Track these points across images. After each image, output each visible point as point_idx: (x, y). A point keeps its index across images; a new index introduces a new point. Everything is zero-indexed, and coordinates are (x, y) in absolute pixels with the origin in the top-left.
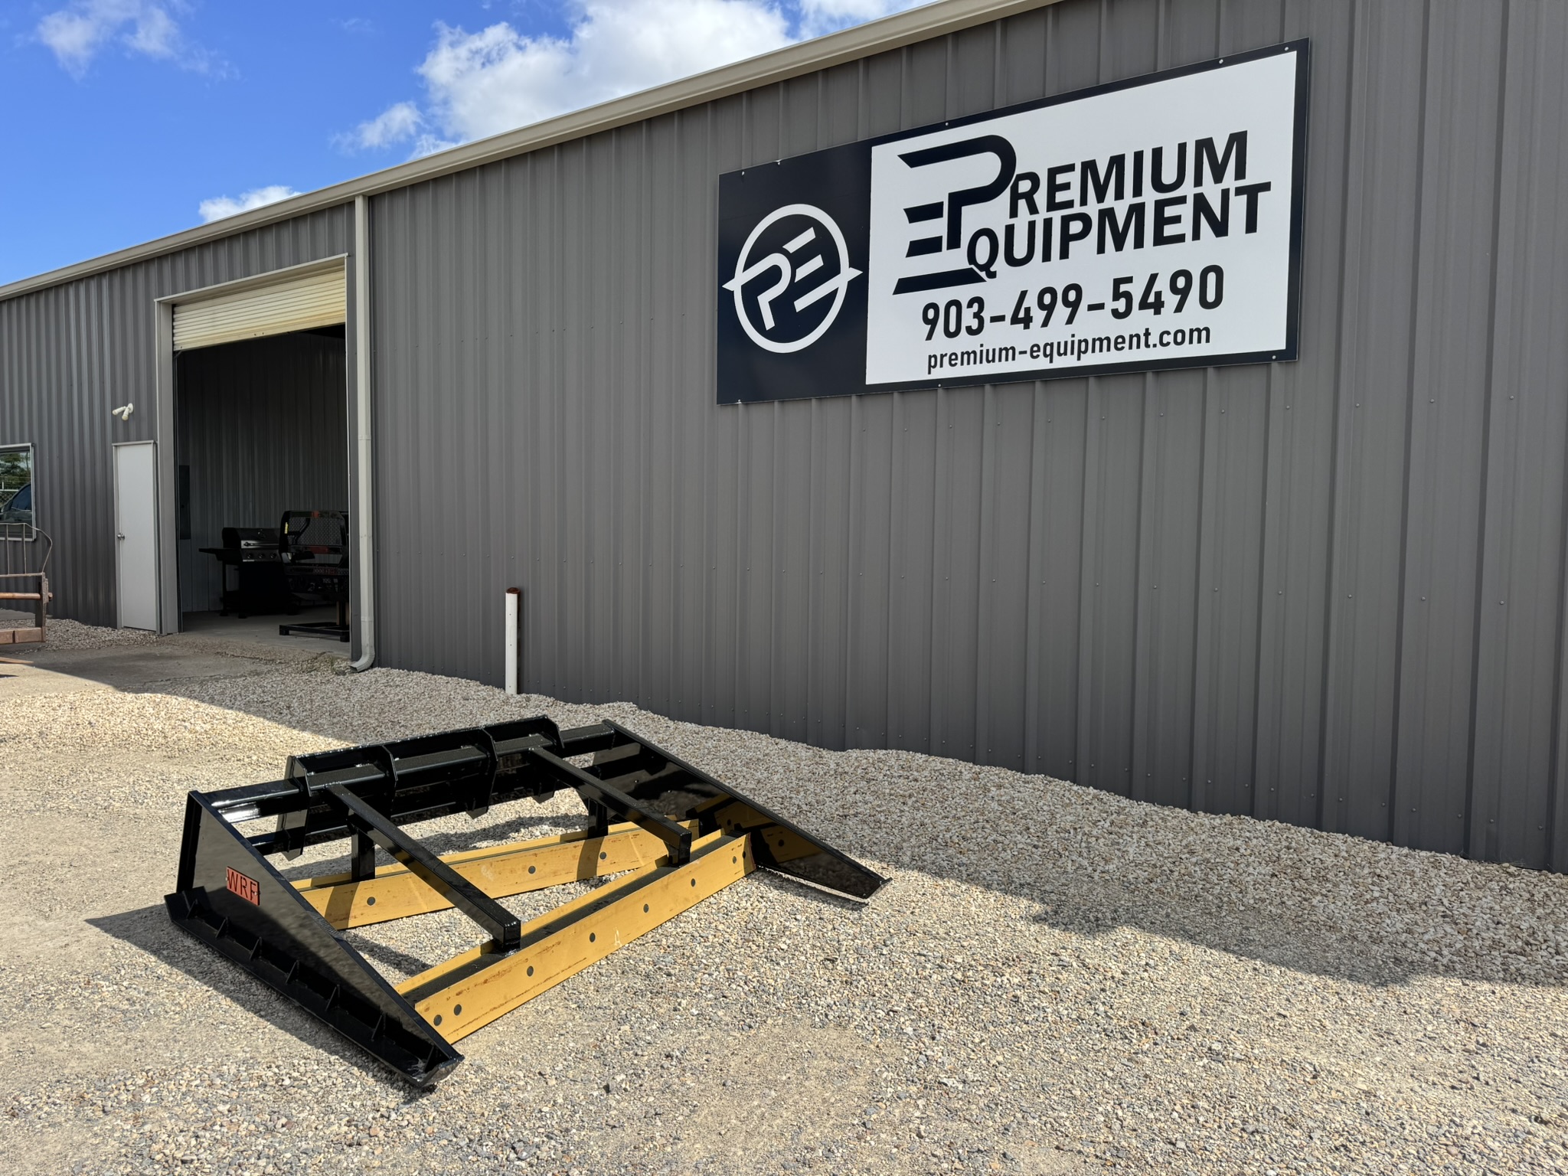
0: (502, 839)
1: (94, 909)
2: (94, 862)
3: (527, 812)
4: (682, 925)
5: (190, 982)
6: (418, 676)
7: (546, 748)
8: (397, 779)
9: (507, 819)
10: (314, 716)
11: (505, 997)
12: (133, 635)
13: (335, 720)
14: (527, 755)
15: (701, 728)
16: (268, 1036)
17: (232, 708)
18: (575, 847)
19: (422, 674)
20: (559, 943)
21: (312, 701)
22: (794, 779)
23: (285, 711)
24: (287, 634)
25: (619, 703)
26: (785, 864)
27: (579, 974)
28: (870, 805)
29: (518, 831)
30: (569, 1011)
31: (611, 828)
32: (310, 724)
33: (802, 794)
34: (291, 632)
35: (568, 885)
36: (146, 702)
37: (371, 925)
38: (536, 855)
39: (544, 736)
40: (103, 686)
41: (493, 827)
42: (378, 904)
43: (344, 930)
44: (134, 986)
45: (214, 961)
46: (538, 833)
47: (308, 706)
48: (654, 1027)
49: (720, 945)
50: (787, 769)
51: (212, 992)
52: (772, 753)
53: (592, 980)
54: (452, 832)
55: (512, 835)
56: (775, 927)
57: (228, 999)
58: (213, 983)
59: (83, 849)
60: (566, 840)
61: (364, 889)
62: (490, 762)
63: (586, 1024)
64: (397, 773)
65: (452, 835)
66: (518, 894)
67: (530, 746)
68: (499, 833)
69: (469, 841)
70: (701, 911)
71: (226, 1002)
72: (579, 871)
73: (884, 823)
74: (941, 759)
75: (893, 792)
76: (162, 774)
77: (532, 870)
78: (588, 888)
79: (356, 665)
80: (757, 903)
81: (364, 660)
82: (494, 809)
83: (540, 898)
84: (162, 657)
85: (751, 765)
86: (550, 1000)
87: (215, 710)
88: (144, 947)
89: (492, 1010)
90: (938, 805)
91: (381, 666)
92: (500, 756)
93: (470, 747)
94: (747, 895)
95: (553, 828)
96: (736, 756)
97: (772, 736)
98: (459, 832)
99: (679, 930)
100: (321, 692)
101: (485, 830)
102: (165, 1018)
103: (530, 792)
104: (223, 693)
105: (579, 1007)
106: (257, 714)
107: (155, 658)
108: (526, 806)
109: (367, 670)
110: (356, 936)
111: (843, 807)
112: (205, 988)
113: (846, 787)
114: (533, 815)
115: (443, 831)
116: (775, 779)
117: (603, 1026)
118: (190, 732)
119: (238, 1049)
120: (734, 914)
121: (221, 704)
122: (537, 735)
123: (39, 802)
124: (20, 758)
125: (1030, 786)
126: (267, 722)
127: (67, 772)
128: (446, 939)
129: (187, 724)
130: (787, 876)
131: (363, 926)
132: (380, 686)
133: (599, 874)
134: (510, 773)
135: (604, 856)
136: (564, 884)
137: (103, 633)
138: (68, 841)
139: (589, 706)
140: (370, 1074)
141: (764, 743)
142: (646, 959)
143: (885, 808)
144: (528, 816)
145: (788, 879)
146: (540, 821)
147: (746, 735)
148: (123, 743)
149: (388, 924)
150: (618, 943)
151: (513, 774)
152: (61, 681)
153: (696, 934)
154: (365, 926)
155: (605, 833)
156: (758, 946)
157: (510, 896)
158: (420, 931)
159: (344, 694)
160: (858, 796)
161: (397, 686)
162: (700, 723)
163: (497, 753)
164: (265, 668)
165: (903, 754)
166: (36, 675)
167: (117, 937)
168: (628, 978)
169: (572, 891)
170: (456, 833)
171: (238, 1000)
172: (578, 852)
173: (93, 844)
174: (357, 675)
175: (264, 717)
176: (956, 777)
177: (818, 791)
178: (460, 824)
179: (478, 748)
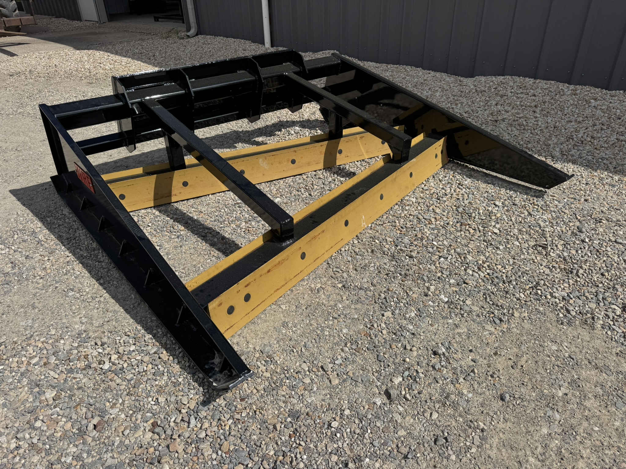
0: (271, 136)
1: (18, 182)
2: (30, 147)
3: (284, 117)
4: (407, 208)
5: (59, 247)
6: (219, 39)
7: (295, 73)
8: (193, 95)
9: (273, 122)
10: (167, 60)
11: (285, 279)
12: (88, 24)
13: (177, 62)
14: (282, 78)
15: (378, 65)
16: (102, 306)
17: (126, 57)
18: (321, 146)
19: (221, 38)
20: (323, 231)
21: (166, 52)
22: (450, 95)
23: (152, 58)
24: (158, 21)
25: (328, 51)
26: (468, 158)
27: (339, 252)
28: (510, 113)
29: (280, 130)
30: (337, 291)
31: (345, 132)
32: (164, 64)
33: (459, 105)
34: (160, 20)
35: (318, 171)
36: (84, 54)
37: (188, 200)
38: (295, 151)
39: (294, 65)
40: (68, 47)
41: (265, 127)
42: (191, 186)
43: (170, 203)
44: (20, 250)
45: (78, 229)
46: (293, 132)
47: (164, 55)
48: (413, 315)
49: (443, 227)
50: (443, 90)
51: (72, 258)
52: (429, 79)
53: (350, 259)
54: (240, 130)
55: (277, 133)
56: (481, 211)
57: (81, 265)
58: (73, 248)
59: (27, 138)
60: (315, 140)
61: (178, 176)
62: (258, 84)
63: (353, 307)
64: (193, 90)
65: (240, 132)
66: (285, 178)
67: (286, 72)
68: (269, 131)
69: (251, 136)
70: (418, 196)
71: (78, 268)
72: (324, 162)
73: (527, 125)
74: (545, 81)
75: (522, 104)
76: (84, 93)
77: (293, 162)
78: (332, 175)
79: (189, 34)
80: (458, 190)
81: (193, 31)
82: (264, 116)
83: (300, 181)
84: (99, 33)
85: (418, 87)
86: (320, 278)
87: (118, 58)
88: (37, 214)
89: (275, 291)
90: (559, 113)
91: (201, 34)
92: (264, 79)
93: (244, 71)
94: (449, 183)
95: (302, 129)
96: (407, 81)
97: (424, 69)
98: (245, 130)
99: (406, 212)
100: (171, 48)
101: (260, 129)
102: (32, 282)
103: (286, 104)
104: (122, 49)
105: (344, 286)
106: (138, 59)
107: (96, 34)
108: (284, 114)
109: (194, 36)
110: (177, 209)
111: (492, 114)
112: (67, 253)
113: (488, 101)
114: (288, 119)
115: (235, 129)
116: (437, 95)
117: (368, 310)
118: (103, 69)
119: (77, 319)
120: (445, 199)
121: (121, 55)
122: (288, 63)
123: (15, 109)
124: (16, 85)
125: (616, 98)
126: (142, 64)
127: (36, 91)
128: (238, 214)
129: (102, 65)
130: (472, 166)
131: (182, 201)
132: (200, 44)
133: (338, 164)
134: (272, 91)
135: (340, 152)
136: (315, 171)
137: (76, 23)
138: (21, 133)
139: (311, 53)
140: (176, 361)
141: (421, 73)
142: (389, 239)
143: (522, 115)
144: (285, 120)
145: (473, 169)
146: (293, 124)
147: (408, 68)
148: (69, 75)
149: (199, 200)
150: (364, 225)
151: (274, 93)
152: (50, 45)
153: (421, 217)
154: (184, 200)
155: (341, 136)
156: (475, 230)
157: (280, 179)
158: (221, 206)
159: (182, 48)
160: (499, 107)
161: (209, 44)
162: (377, 62)
163: (262, 76)
164: (146, 37)
165: (517, 79)
166: (39, 43)
167: (24, 205)
168: (378, 258)
169: (321, 176)
170: (243, 131)
171: (87, 266)
172: (324, 149)
173: (33, 135)
174: (189, 39)
175: (141, 61)
176: (561, 93)
177: (470, 103)
178: (245, 125)
179: (250, 73)
